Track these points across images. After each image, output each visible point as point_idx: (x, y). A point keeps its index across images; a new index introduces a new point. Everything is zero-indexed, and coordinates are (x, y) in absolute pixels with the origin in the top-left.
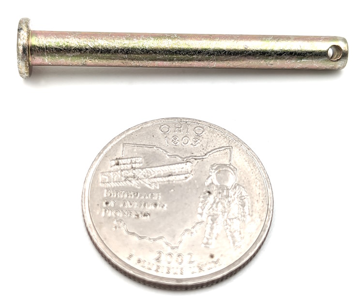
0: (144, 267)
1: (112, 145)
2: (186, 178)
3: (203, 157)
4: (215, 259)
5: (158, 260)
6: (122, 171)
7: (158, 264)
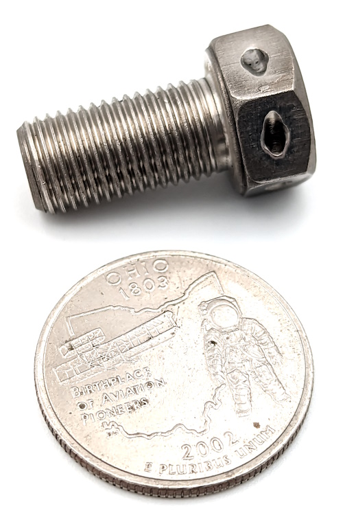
0: (174, 473)
1: (50, 324)
2: (173, 333)
3: (183, 298)
4: (262, 428)
5: (187, 456)
6: (81, 355)
7: (191, 462)
